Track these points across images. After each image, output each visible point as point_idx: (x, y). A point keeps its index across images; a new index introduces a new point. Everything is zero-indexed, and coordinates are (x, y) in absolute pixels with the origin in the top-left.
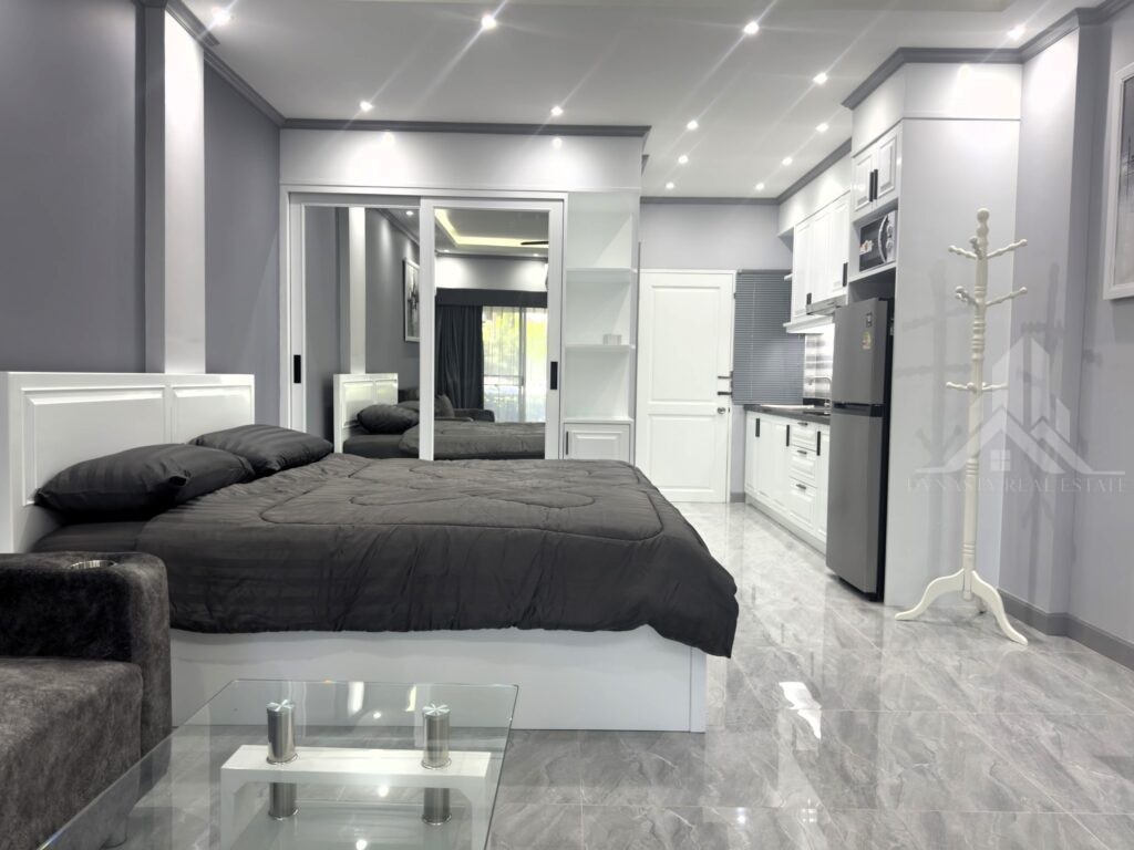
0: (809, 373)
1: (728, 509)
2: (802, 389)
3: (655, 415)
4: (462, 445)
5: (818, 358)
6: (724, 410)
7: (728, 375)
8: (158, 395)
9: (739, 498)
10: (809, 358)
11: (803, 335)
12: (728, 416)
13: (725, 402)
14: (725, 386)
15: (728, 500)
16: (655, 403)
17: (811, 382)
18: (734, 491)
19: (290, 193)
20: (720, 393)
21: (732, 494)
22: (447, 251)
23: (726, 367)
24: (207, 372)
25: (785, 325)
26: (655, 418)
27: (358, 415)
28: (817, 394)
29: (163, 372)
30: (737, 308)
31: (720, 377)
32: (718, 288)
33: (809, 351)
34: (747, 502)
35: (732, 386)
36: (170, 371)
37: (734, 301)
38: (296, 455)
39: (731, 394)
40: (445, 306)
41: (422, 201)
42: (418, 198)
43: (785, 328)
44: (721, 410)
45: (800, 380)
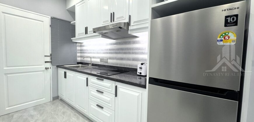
0: (78, 55)
2: (76, 59)
5: (81, 50)
6: (48, 68)
7: (49, 55)
9: (56, 98)
10: (78, 50)
11: (76, 43)
12: (50, 71)
13: (49, 65)
14: (48, 59)
15: (52, 100)
17: (79, 57)
18: (53, 96)
20: (46, 62)
21: (53, 98)
23: (48, 52)
25: (72, 39)
26: (8, 75)
28: (81, 61)
30: (52, 31)
31: (45, 56)
32: (43, 21)
33: (78, 48)
34: (59, 99)
35: (51, 59)
37: (50, 28)
39: (51, 62)
43: (72, 40)
44: (46, 68)
45: (76, 57)
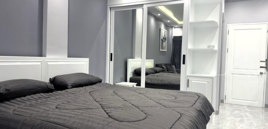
1: (264, 110)
3: (234, 74)
4: (160, 81)
6: (263, 73)
7: (265, 60)
8: (39, 63)
12: (264, 76)
13: (263, 70)
14: (264, 64)
15: (264, 107)
16: (234, 70)
18: (266, 103)
19: (110, 8)
20: (261, 67)
21: (265, 105)
22: (176, 26)
23: (264, 58)
24: (68, 57)
26: (233, 75)
27: (135, 70)
29: (46, 57)
31: (261, 61)
32: (261, 29)
35: (266, 64)
36: (48, 57)
37: (267, 33)
38: (83, 83)
39: (266, 67)
40: (175, 41)
41: (144, 5)
42: (143, 4)
44: (261, 73)
